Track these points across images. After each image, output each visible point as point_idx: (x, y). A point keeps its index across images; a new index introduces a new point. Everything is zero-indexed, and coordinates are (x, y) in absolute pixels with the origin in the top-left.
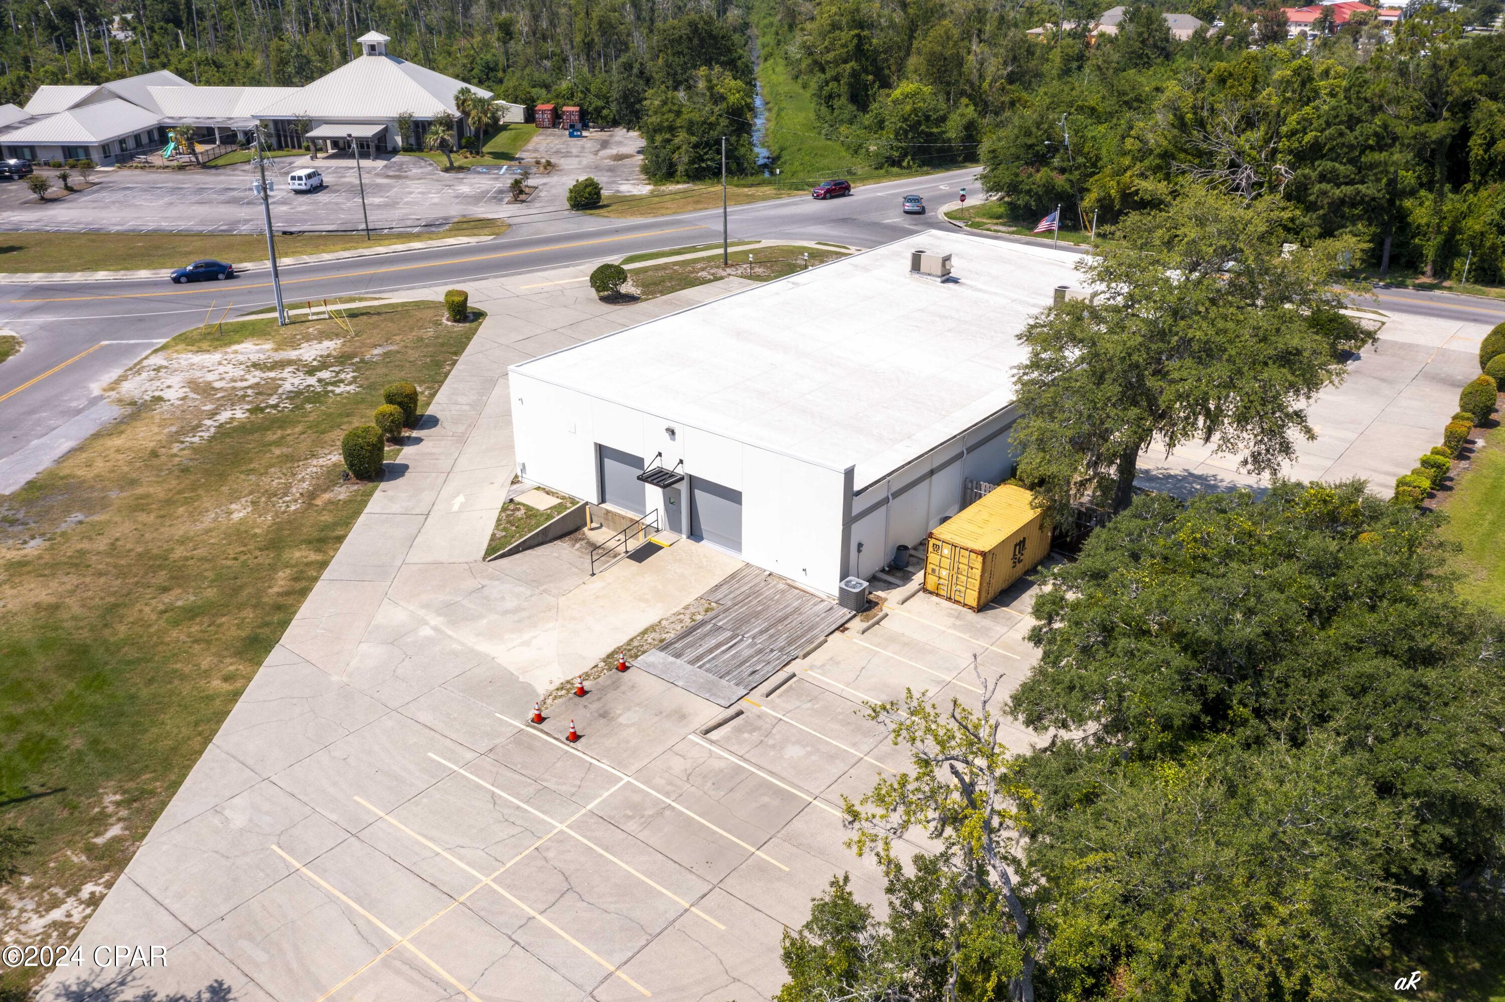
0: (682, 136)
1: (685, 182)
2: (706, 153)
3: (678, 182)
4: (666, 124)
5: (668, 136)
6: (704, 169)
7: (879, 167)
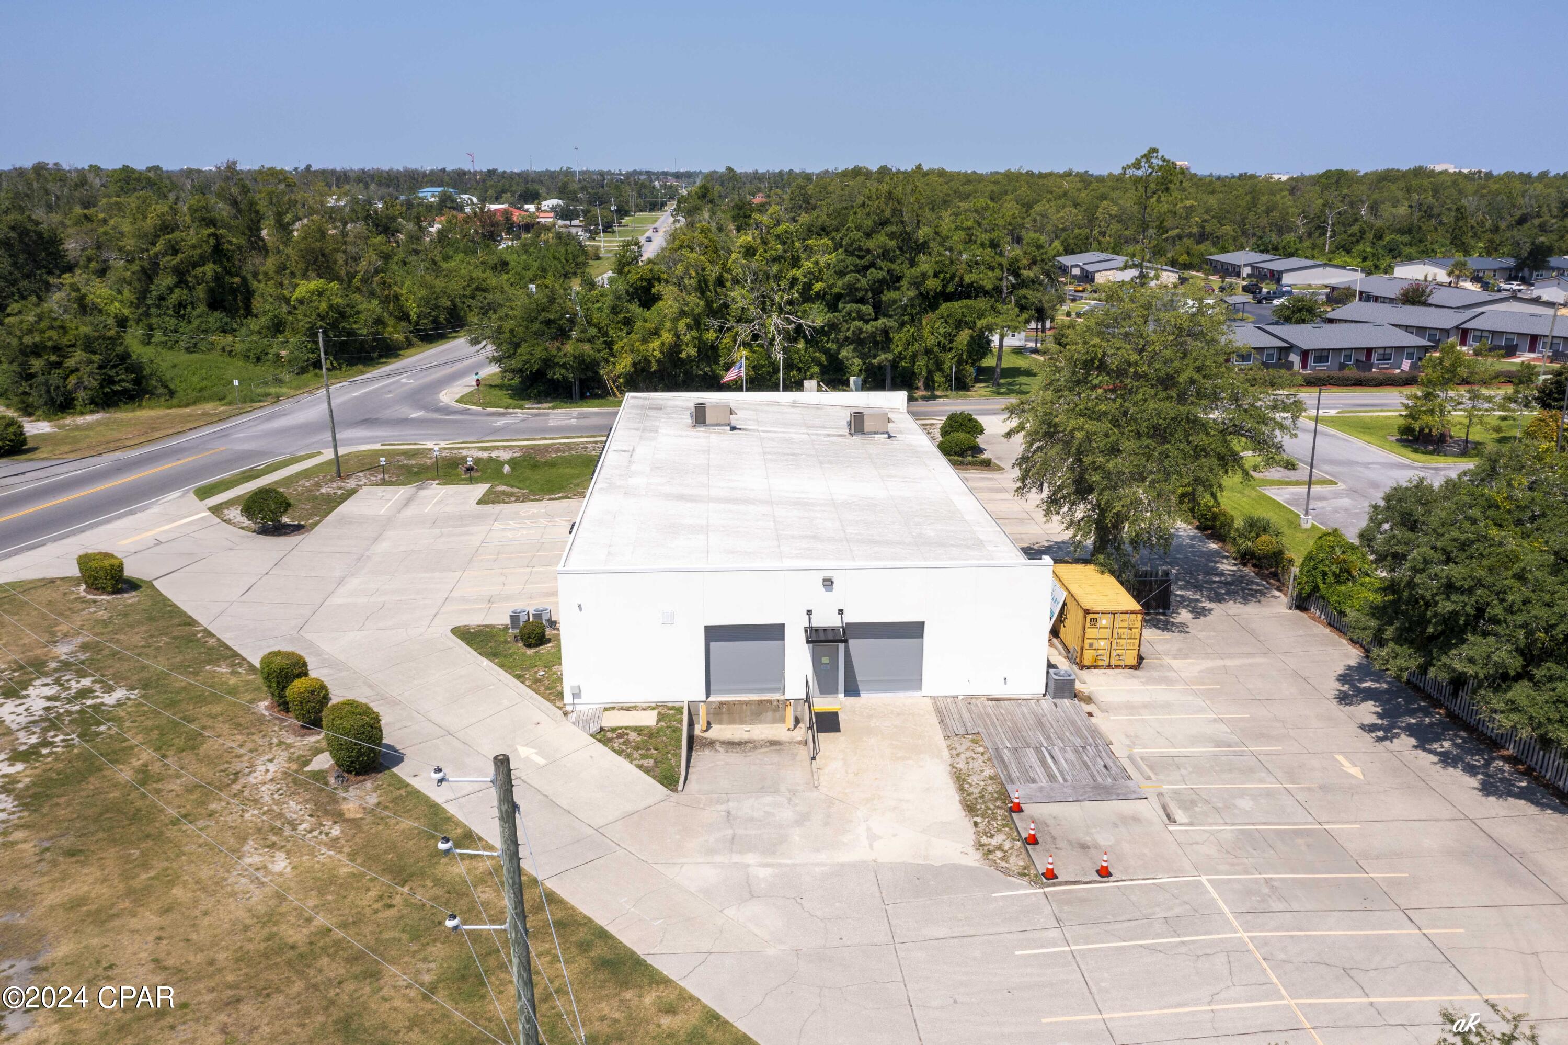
0: (78, 357)
1: (92, 412)
2: (118, 375)
3: (82, 413)
4: (50, 344)
5: (54, 358)
6: (116, 393)
7: (303, 371)
